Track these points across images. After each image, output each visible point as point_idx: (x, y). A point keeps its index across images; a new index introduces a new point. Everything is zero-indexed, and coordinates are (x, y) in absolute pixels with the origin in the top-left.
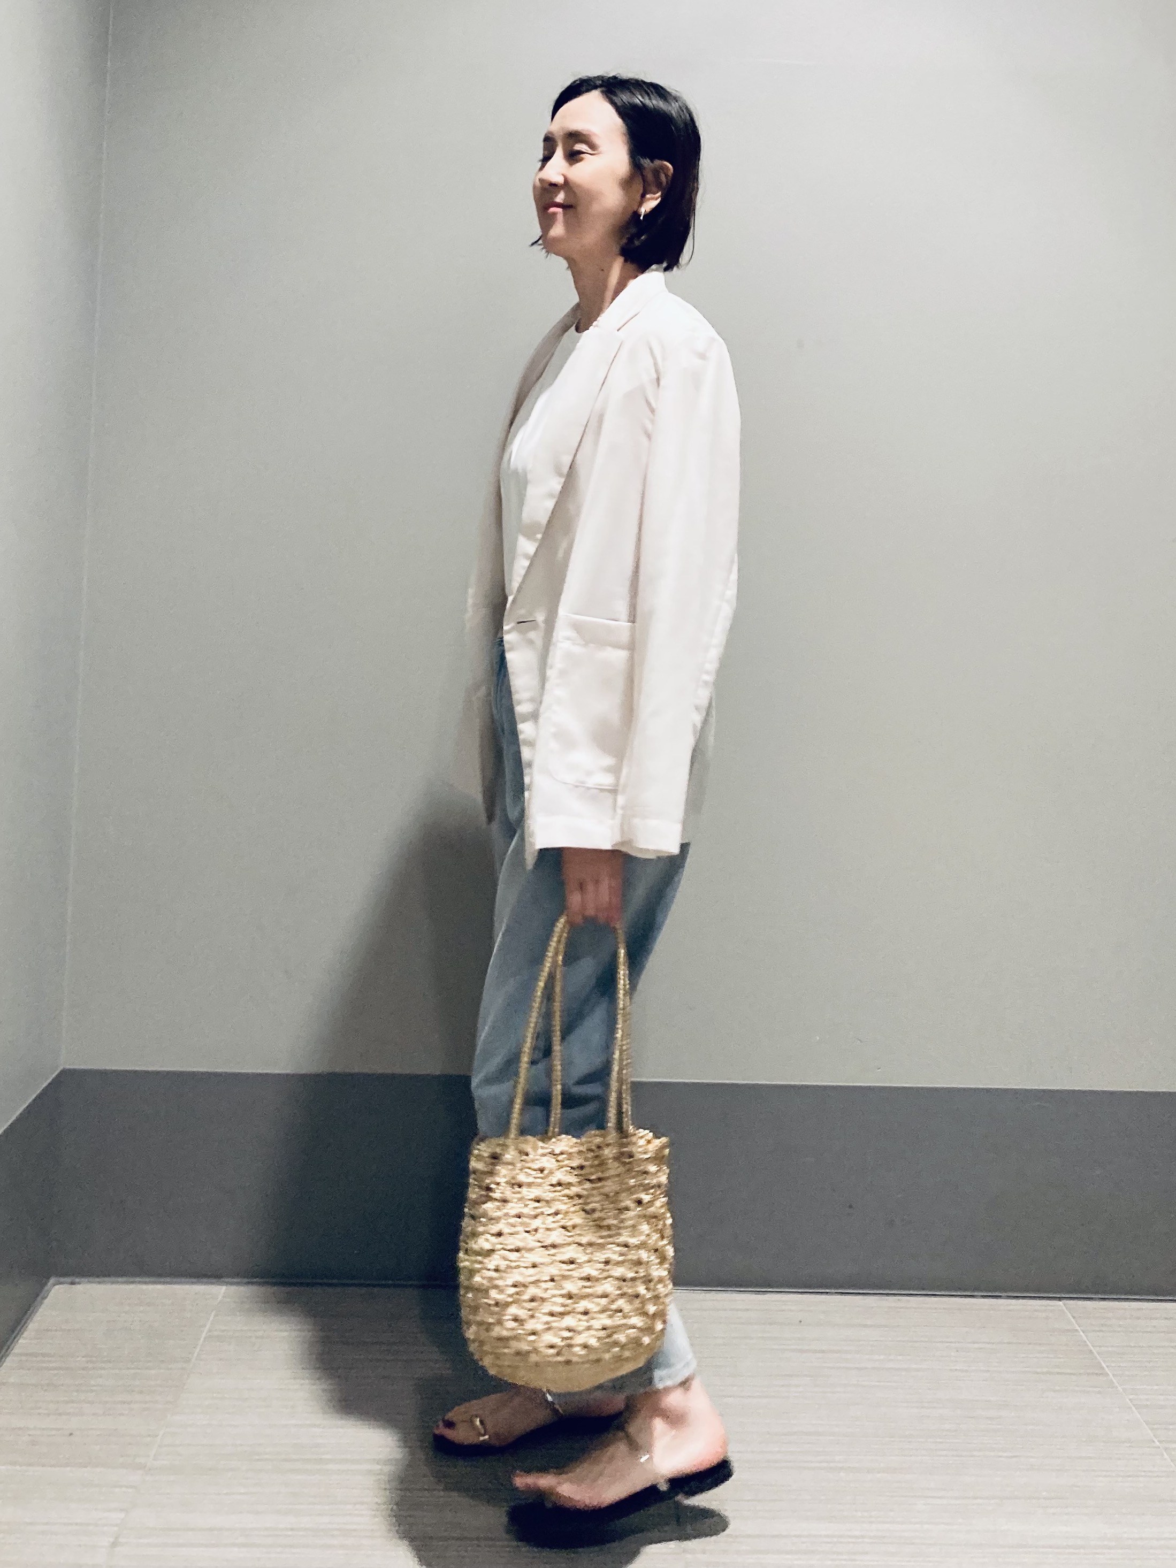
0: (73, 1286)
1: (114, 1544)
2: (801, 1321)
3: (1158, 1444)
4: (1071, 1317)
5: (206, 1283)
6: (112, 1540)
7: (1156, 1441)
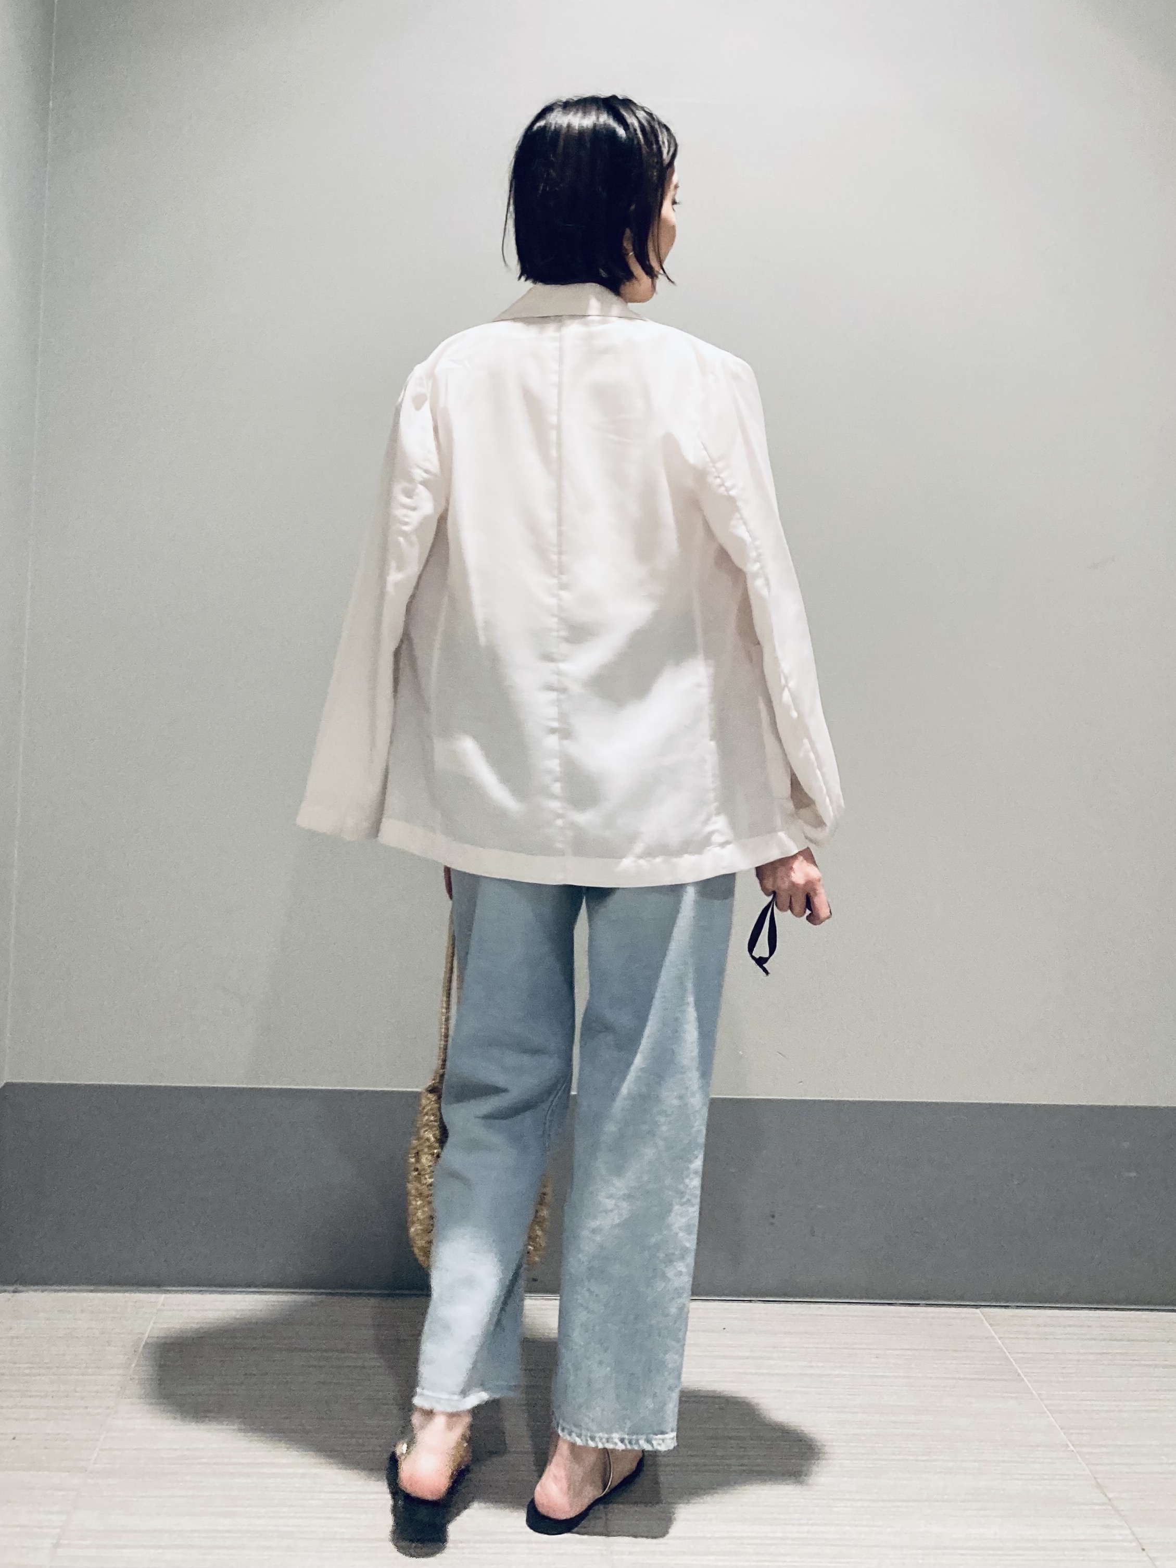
0: (17, 1294)
1: (56, 1546)
2: (724, 1329)
3: (1072, 1448)
4: (988, 1325)
5: (144, 1292)
6: (55, 1541)
7: (1070, 1445)
